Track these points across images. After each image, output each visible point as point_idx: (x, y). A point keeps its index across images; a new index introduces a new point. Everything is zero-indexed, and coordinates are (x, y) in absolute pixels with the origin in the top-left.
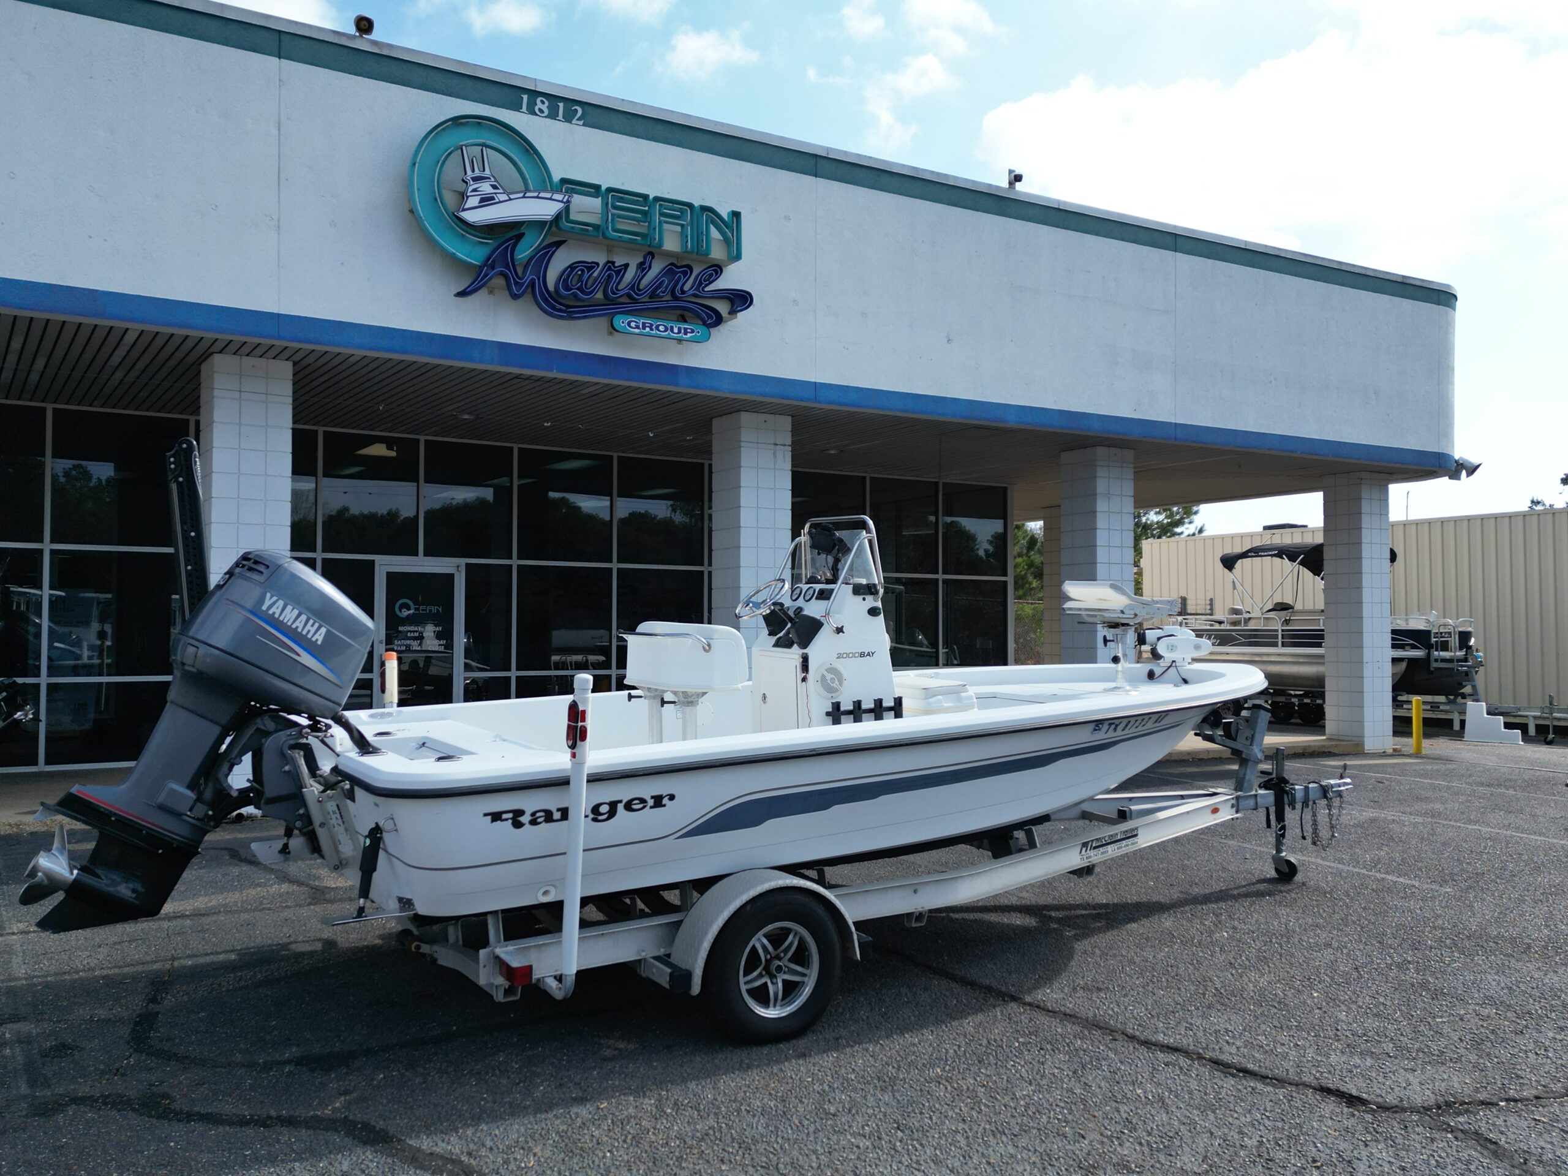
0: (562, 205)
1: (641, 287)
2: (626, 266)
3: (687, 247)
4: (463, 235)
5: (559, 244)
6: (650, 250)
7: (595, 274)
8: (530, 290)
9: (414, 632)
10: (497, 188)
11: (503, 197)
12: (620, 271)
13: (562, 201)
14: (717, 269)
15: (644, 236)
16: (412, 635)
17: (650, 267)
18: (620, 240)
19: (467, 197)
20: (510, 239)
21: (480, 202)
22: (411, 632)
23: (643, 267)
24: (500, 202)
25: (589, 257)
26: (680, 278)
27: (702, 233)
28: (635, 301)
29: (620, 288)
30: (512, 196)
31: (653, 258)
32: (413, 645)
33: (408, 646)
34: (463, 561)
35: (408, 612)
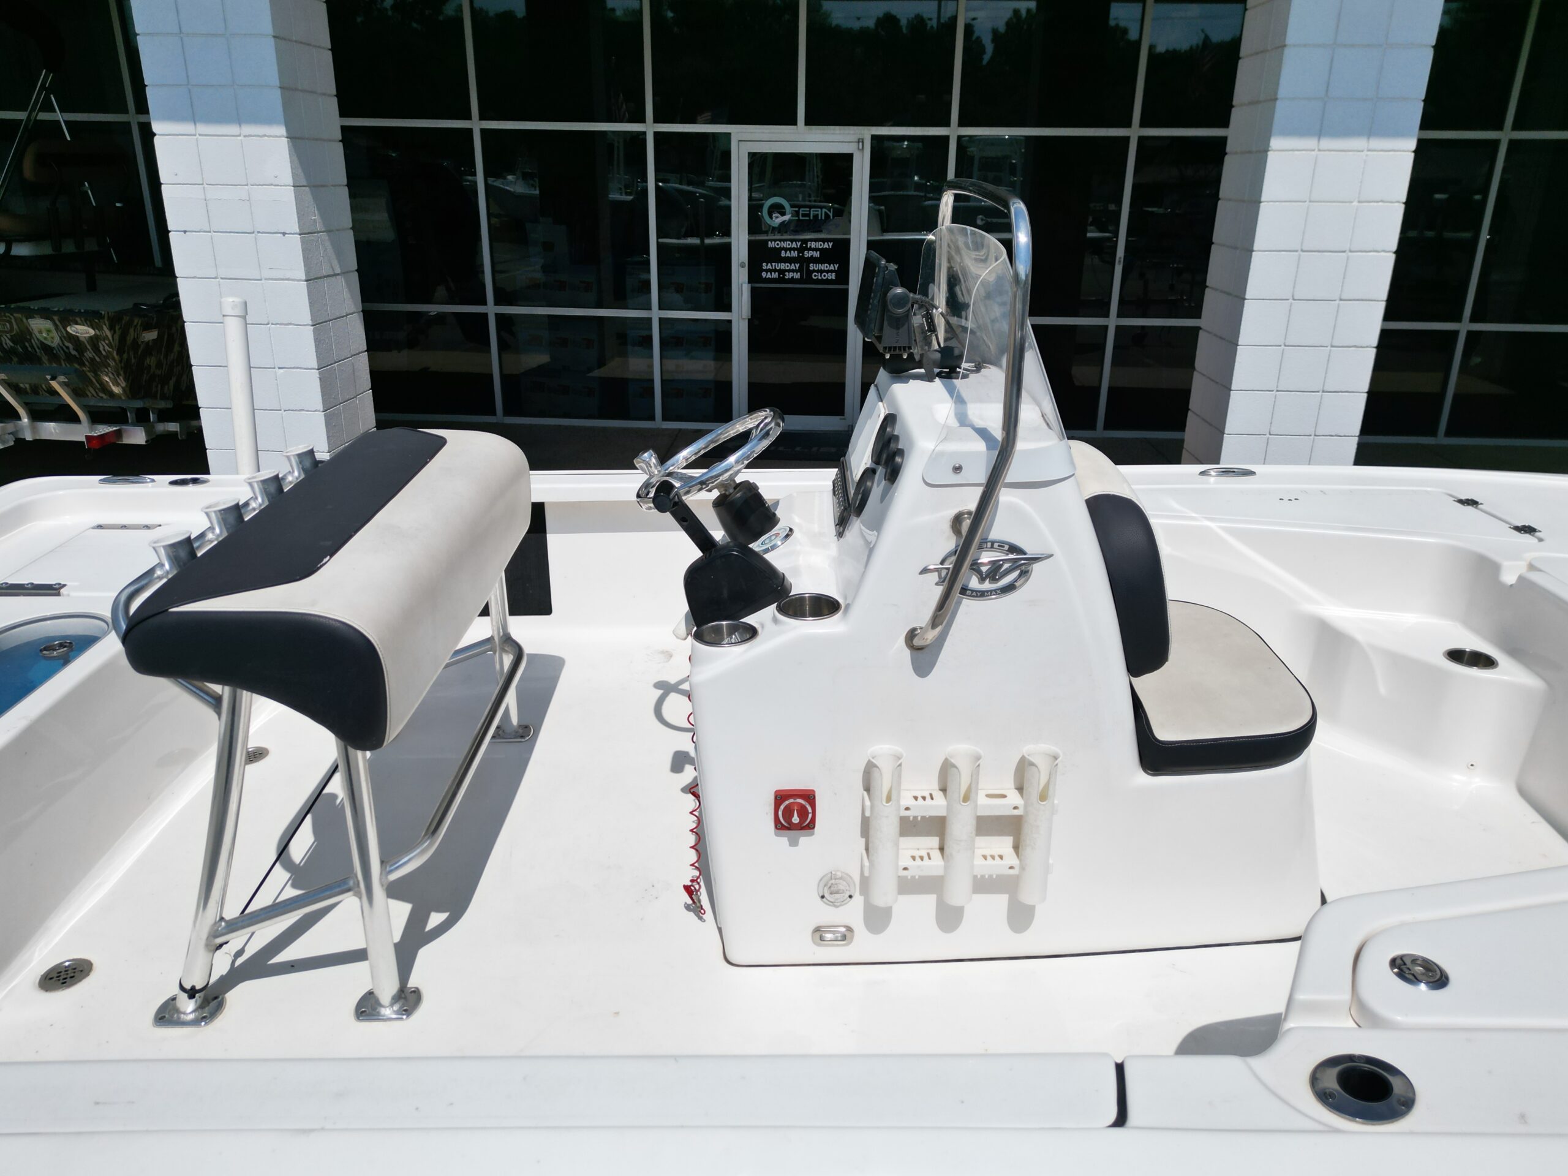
9: (790, 249)
16: (788, 254)
22: (786, 250)
32: (789, 271)
33: (782, 272)
34: (867, 132)
35: (781, 219)
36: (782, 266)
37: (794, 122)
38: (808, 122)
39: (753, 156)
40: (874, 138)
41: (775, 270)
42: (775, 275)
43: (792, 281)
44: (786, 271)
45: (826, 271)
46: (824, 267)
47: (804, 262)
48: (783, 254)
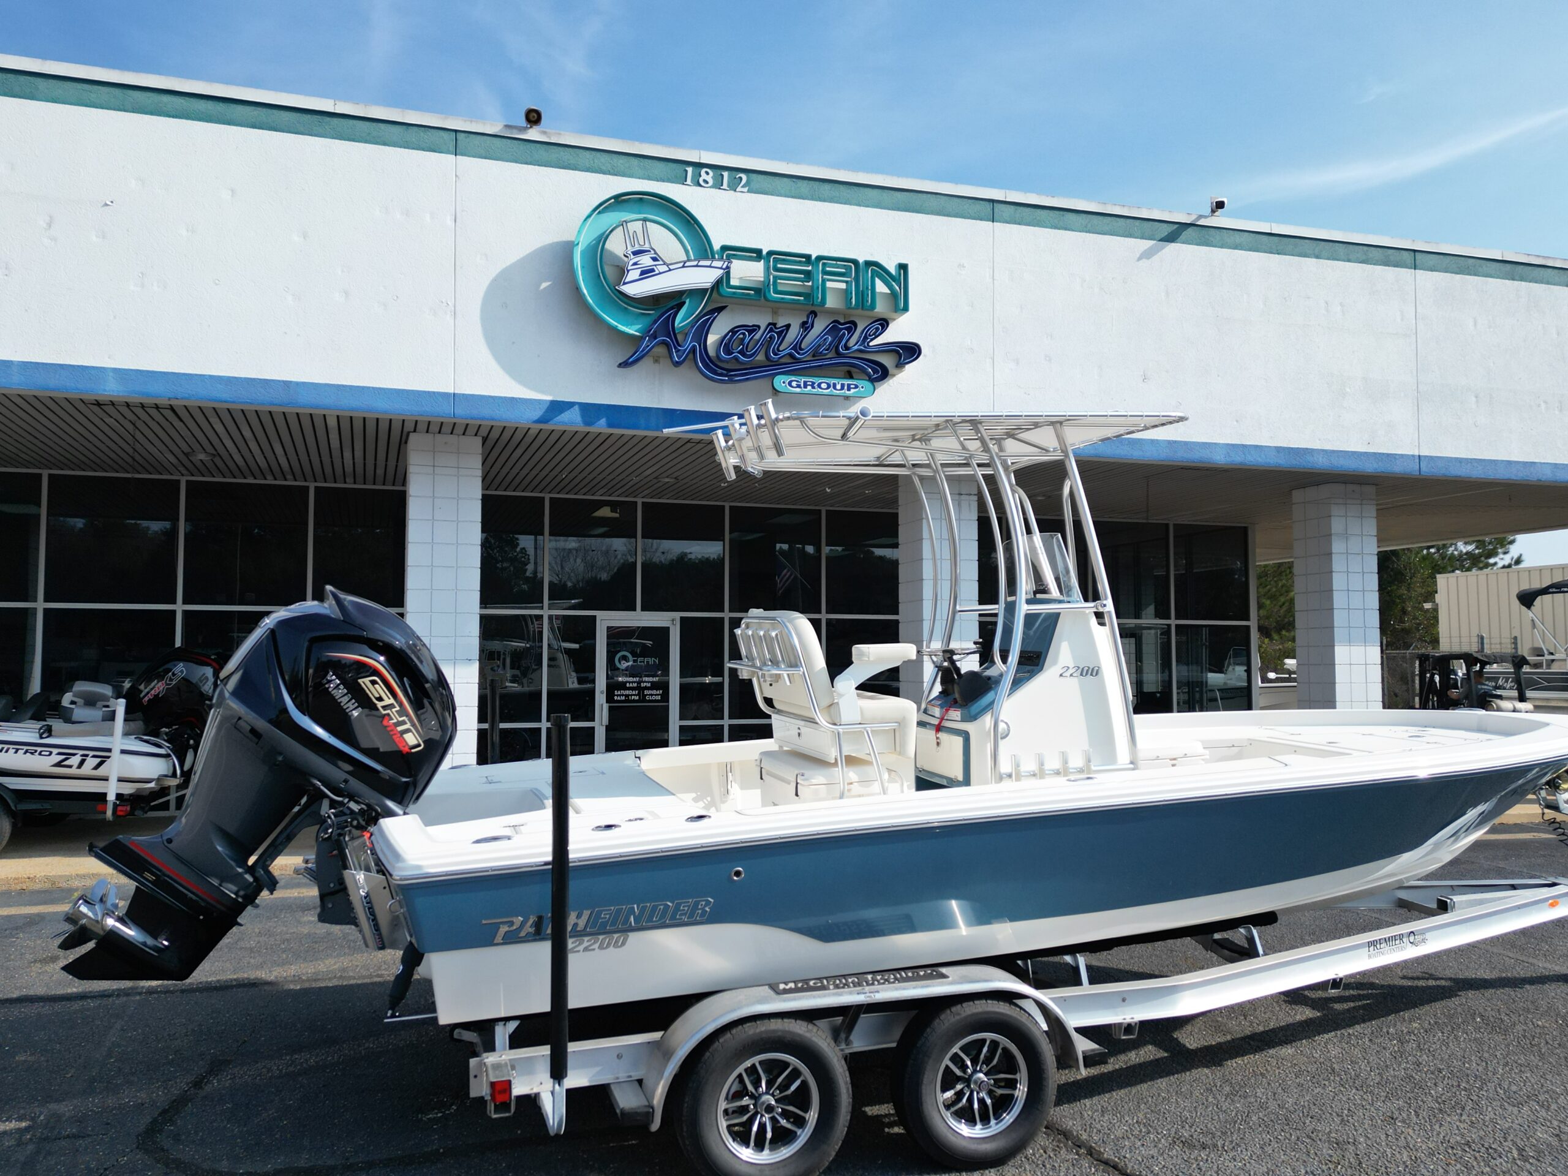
0: (721, 271)
1: (803, 346)
2: (788, 326)
3: (851, 303)
4: (626, 308)
5: (720, 309)
6: (813, 308)
7: (757, 337)
8: (691, 356)
9: (632, 682)
10: (658, 260)
11: (664, 268)
12: (782, 331)
13: (721, 268)
14: (884, 323)
15: (808, 296)
16: (631, 685)
17: (812, 327)
18: (782, 301)
19: (628, 271)
20: (672, 308)
21: (640, 275)
22: (630, 682)
23: (806, 327)
24: (660, 273)
25: (750, 321)
26: (844, 334)
27: (867, 288)
28: (798, 361)
29: (781, 349)
30: (671, 267)
31: (816, 316)
32: (631, 695)
33: (627, 696)
34: (678, 615)
35: (627, 664)
36: (627, 692)
37: (635, 610)
38: (642, 610)
39: (609, 628)
40: (682, 619)
41: (623, 695)
42: (623, 698)
43: (634, 701)
44: (629, 695)
45: (656, 695)
46: (654, 692)
47: (640, 689)
48: (628, 685)
